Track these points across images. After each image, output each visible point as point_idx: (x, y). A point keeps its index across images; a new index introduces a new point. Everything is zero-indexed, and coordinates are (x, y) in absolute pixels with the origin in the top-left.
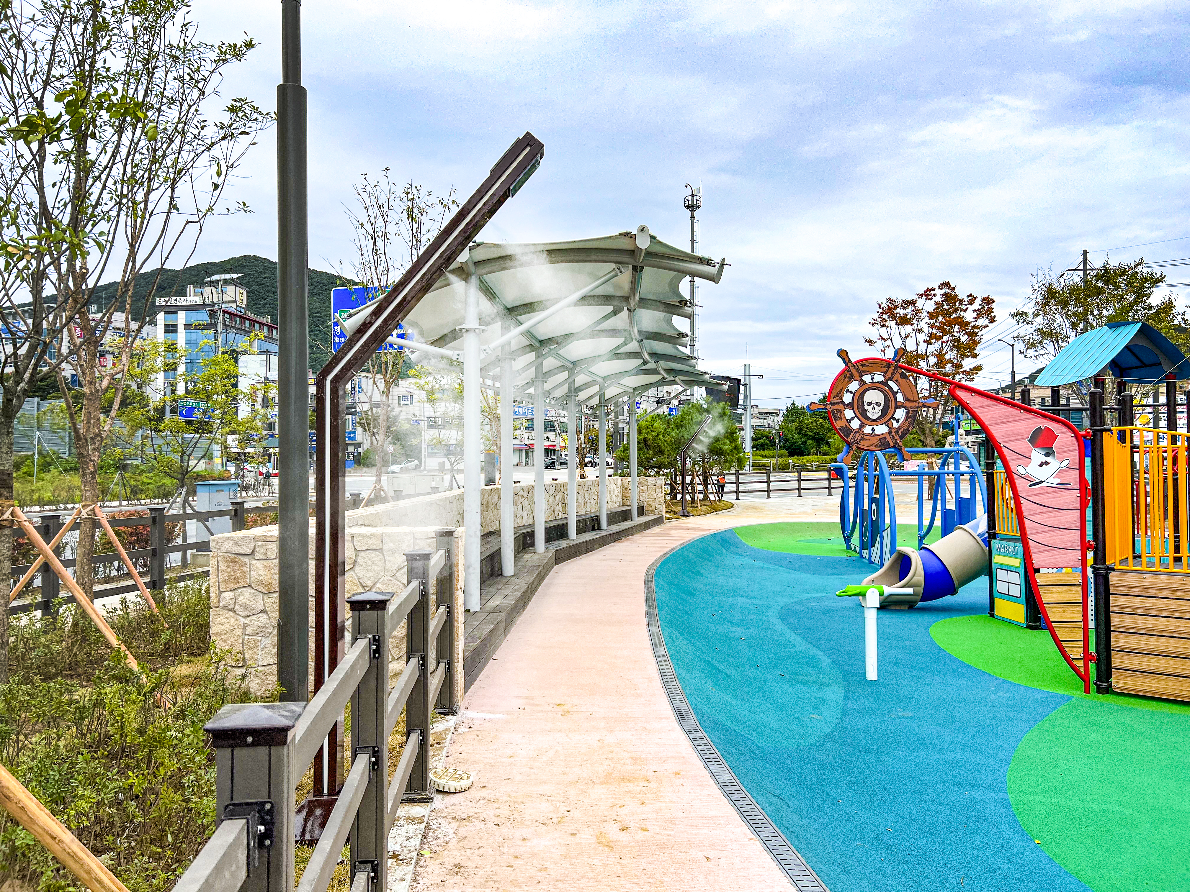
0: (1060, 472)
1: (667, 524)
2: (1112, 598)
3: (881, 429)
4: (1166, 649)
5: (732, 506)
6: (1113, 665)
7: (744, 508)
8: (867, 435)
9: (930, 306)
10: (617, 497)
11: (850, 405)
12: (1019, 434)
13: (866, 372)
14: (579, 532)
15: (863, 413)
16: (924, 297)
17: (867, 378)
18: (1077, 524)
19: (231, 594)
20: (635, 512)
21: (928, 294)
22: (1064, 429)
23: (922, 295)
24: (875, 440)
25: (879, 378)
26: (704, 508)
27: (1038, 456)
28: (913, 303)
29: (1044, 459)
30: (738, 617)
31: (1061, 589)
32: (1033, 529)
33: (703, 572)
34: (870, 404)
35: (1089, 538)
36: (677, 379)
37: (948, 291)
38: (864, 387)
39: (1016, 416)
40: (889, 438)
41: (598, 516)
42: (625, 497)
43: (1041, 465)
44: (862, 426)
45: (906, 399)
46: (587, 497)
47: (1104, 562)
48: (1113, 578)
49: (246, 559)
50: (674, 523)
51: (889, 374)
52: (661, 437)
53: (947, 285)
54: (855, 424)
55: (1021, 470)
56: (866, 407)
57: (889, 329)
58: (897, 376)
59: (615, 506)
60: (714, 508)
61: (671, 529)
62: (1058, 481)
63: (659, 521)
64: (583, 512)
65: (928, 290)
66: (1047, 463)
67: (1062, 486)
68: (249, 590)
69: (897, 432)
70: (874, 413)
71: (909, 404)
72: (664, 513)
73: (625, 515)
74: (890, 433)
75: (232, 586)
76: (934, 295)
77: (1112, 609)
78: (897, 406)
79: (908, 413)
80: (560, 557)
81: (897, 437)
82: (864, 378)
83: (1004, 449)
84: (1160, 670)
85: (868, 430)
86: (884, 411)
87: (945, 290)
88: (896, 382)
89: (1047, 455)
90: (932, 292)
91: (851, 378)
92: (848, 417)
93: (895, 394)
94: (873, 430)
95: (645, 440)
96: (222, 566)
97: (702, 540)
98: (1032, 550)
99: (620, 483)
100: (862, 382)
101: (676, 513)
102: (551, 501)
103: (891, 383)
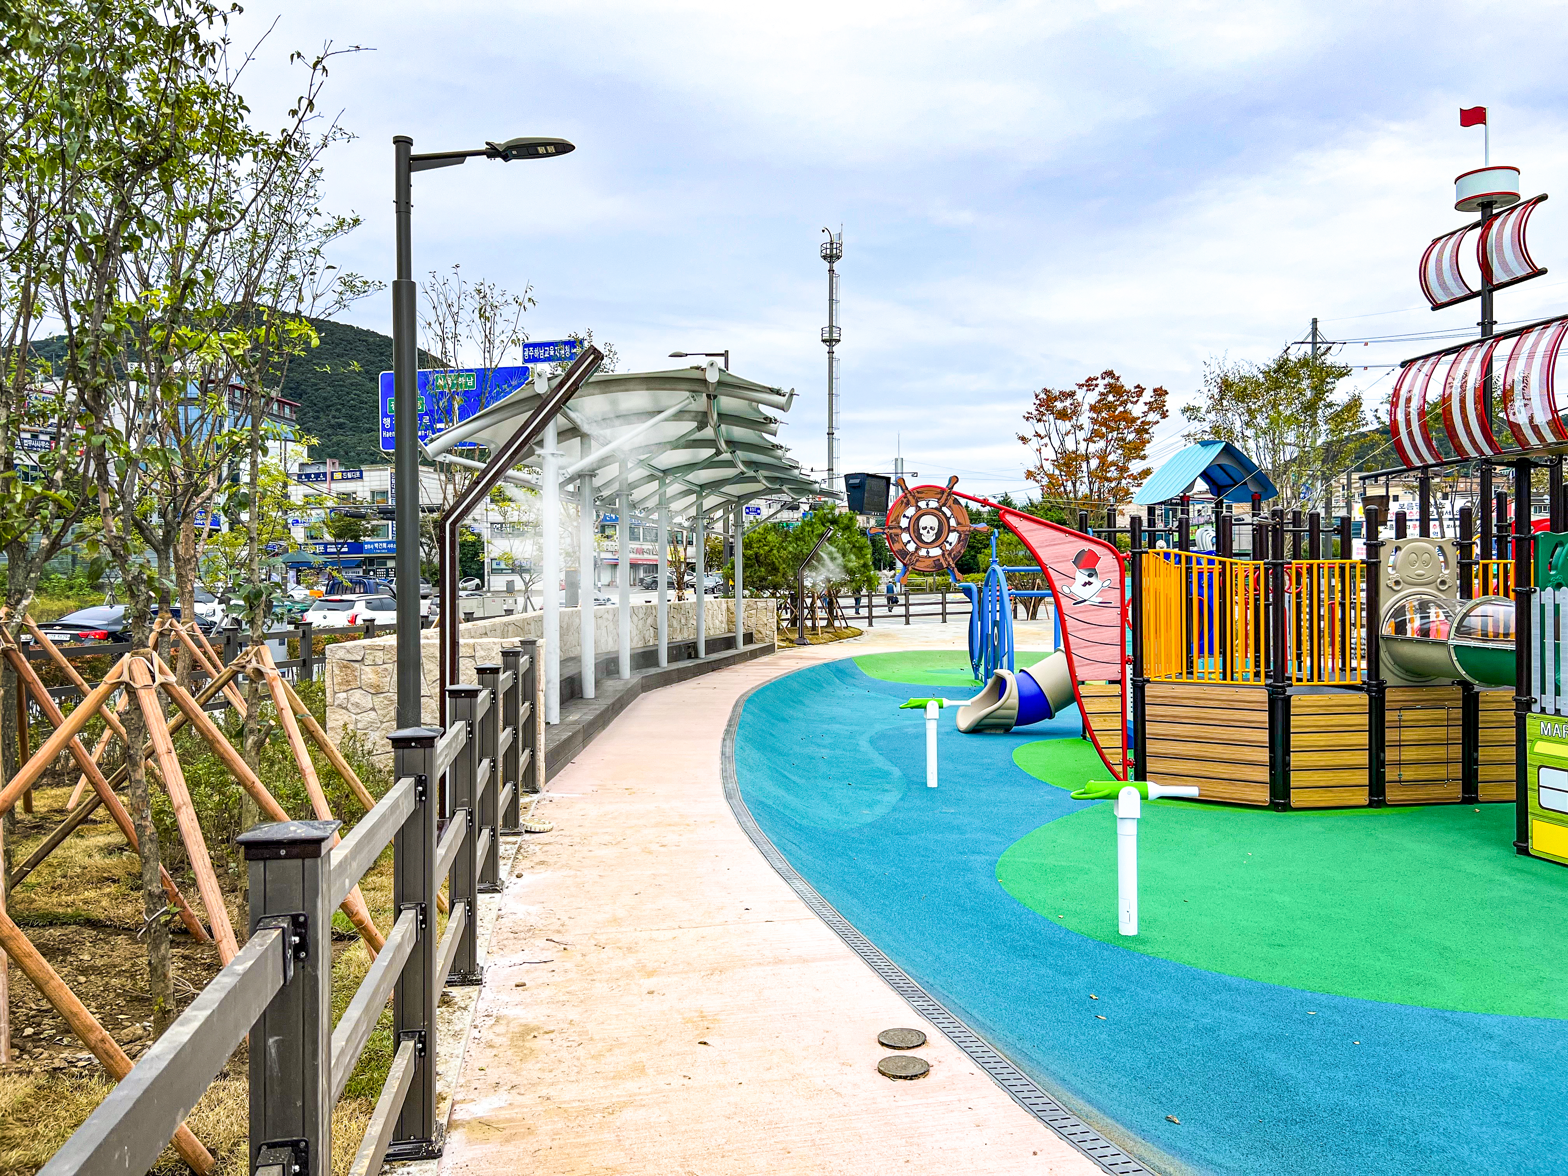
0: (1102, 591)
1: (779, 653)
2: (1147, 707)
3: (936, 552)
4: (1191, 753)
5: (861, 633)
6: (1148, 769)
7: (875, 635)
8: (922, 557)
9: (1092, 397)
10: (722, 622)
11: (907, 529)
12: (1064, 556)
13: (922, 499)
14: (672, 659)
15: (918, 537)
16: (1085, 388)
17: (922, 504)
18: (1118, 640)
19: (344, 695)
20: (740, 640)
21: (1089, 384)
22: (1107, 551)
23: (1083, 385)
24: (929, 562)
25: (933, 504)
26: (826, 635)
27: (1081, 576)
28: (1072, 394)
29: (1087, 579)
30: (827, 740)
31: (1101, 700)
32: (1076, 644)
33: (806, 702)
34: (925, 528)
35: (1129, 651)
36: (784, 488)
37: (1112, 381)
38: (920, 512)
39: (1060, 539)
40: (942, 560)
41: (695, 643)
42: (731, 622)
43: (1085, 585)
44: (918, 549)
45: (958, 523)
46: (683, 621)
47: (1142, 676)
48: (1149, 690)
49: (357, 665)
50: (788, 652)
51: (943, 500)
52: (775, 552)
53: (1110, 374)
54: (911, 547)
55: (1066, 590)
56: (922, 531)
57: (1047, 424)
58: (951, 502)
59: (718, 632)
60: (838, 636)
61: (781, 658)
62: (1100, 600)
63: (769, 650)
64: (679, 638)
65: (1090, 379)
66: (1090, 583)
67: (1104, 604)
68: (360, 691)
69: (950, 554)
70: (928, 537)
71: (960, 529)
72: (776, 641)
73: (729, 642)
74: (943, 555)
75: (345, 688)
76: (1097, 385)
77: (1147, 718)
78: (950, 531)
79: (960, 537)
80: (648, 685)
81: (950, 559)
82: (920, 504)
83: (1050, 570)
84: (1186, 773)
85: (923, 552)
86: (938, 535)
87: (1108, 380)
88: (950, 508)
89: (1090, 576)
90: (1094, 382)
91: (908, 504)
92: (905, 541)
93: (948, 519)
94: (928, 552)
95: (757, 555)
96: (337, 671)
97: (812, 669)
98: (1076, 664)
99: (724, 606)
100: (918, 508)
101: (791, 641)
102: (640, 626)
103: (944, 509)
